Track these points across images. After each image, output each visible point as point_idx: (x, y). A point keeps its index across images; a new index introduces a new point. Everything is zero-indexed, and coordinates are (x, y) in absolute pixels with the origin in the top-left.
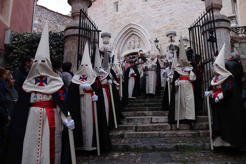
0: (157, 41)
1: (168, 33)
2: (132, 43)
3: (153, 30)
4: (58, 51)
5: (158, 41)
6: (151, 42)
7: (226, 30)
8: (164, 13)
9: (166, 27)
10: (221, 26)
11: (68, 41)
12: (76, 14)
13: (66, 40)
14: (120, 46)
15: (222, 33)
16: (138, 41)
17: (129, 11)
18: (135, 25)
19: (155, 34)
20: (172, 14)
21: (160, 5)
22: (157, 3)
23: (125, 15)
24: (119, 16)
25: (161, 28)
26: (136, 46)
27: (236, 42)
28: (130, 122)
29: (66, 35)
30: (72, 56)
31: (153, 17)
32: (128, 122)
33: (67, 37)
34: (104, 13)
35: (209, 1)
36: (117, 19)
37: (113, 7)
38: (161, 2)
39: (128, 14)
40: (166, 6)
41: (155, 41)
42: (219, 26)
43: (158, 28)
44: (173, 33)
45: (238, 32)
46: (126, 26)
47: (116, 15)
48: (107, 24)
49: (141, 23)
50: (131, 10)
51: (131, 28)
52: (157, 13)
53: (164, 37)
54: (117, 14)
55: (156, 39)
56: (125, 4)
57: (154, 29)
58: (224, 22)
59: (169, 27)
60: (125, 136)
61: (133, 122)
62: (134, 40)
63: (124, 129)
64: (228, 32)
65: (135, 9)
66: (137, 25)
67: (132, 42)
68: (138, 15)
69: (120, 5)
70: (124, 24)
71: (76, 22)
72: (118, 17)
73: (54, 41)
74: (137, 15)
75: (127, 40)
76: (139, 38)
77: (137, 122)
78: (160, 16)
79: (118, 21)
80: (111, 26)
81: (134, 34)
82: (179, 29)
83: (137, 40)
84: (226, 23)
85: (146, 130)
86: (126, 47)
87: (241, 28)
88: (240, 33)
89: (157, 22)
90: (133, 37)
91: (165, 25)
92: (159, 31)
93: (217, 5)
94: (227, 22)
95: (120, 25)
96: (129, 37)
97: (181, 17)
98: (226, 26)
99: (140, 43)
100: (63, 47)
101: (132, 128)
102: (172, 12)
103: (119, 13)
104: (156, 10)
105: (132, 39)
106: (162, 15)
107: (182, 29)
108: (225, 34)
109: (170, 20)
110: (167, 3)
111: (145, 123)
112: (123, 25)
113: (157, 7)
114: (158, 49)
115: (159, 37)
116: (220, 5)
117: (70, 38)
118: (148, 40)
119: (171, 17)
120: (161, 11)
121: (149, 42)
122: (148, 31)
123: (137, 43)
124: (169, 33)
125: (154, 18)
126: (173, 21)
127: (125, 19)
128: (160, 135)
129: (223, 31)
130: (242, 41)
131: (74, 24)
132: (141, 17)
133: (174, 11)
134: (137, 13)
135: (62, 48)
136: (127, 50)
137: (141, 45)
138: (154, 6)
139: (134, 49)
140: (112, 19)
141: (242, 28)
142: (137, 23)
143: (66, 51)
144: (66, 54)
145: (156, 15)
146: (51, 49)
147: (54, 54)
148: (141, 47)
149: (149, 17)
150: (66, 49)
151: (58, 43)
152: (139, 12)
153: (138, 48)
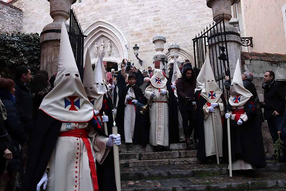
0: (136, 48)
1: (155, 39)
2: (101, 49)
3: (130, 32)
4: (32, 59)
5: (138, 48)
6: (127, 48)
7: (236, 45)
8: (146, 10)
9: (150, 29)
10: (231, 39)
11: (48, 47)
12: (57, 12)
13: (46, 45)
15: (231, 47)
16: (109, 47)
17: (97, 2)
18: (106, 23)
19: (134, 37)
20: (158, 12)
23: (92, 8)
24: (82, 8)
25: (142, 30)
26: (106, 53)
27: (247, 59)
28: (130, 150)
29: (45, 40)
30: (54, 68)
31: (131, 14)
32: (128, 151)
33: (47, 42)
35: (218, 10)
36: (80, 14)
39: (96, 7)
41: (134, 48)
42: (229, 40)
43: (137, 29)
44: (162, 39)
45: (244, 43)
46: (93, 25)
47: (78, 7)
49: (114, 21)
50: (100, 3)
51: (100, 27)
52: (136, 10)
53: (145, 43)
54: (80, 6)
55: (136, 45)
57: (133, 31)
58: (235, 35)
59: (153, 30)
60: (130, 164)
61: (134, 150)
62: (104, 44)
63: (126, 157)
64: (238, 46)
65: (106, 1)
66: (108, 23)
67: (101, 47)
68: (111, 10)
70: (90, 21)
71: (59, 23)
72: (81, 11)
73: (25, 47)
74: (109, 10)
75: (93, 44)
76: (111, 41)
77: (138, 150)
78: (141, 14)
81: (103, 36)
82: (166, 33)
83: (108, 45)
84: (236, 36)
85: (151, 158)
86: (92, 54)
87: (246, 39)
88: (246, 45)
89: (137, 21)
90: (102, 40)
91: (147, 27)
92: (139, 35)
93: (226, 14)
94: (238, 35)
95: (84, 22)
97: (170, 17)
98: (236, 40)
99: (113, 48)
100: (39, 55)
101: (135, 156)
102: (158, 9)
104: (136, 5)
105: (101, 42)
106: (144, 12)
107: (170, 33)
108: (235, 48)
109: (155, 20)
111: (148, 151)
112: (88, 22)
114: (138, 58)
115: (140, 42)
116: (229, 15)
117: (50, 43)
118: (123, 46)
119: (156, 16)
120: (143, 7)
121: (125, 48)
122: (123, 33)
123: (109, 49)
124: (157, 39)
125: (133, 15)
126: (159, 21)
127: (92, 13)
128: (169, 162)
129: (233, 45)
130: (253, 57)
131: (56, 25)
132: (115, 13)
133: (160, 8)
134: (109, 6)
135: (36, 55)
136: (94, 58)
137: (113, 52)
141: (248, 39)
142: (108, 21)
143: (45, 61)
144: (45, 64)
145: (136, 12)
146: (22, 57)
147: (26, 63)
148: (113, 54)
149: (126, 14)
150: (45, 58)
151: (32, 49)
152: (112, 6)
153: (110, 55)
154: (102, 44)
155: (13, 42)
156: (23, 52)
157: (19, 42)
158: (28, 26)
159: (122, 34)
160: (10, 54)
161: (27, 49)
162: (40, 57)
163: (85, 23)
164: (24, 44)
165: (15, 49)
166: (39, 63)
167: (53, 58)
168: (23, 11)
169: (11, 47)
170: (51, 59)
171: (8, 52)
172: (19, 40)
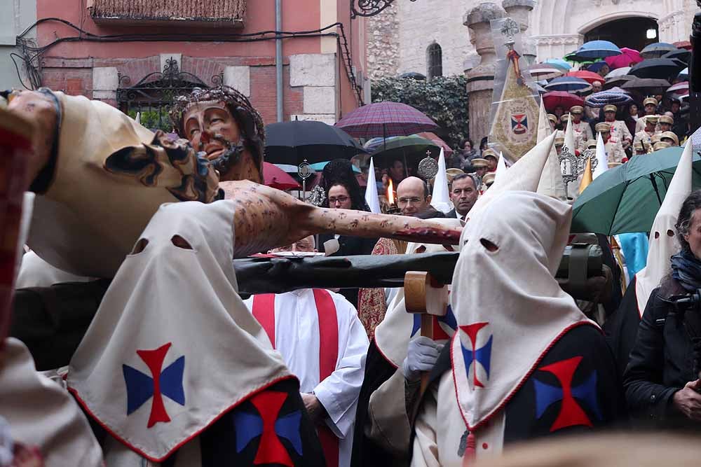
11: (477, 98)
13: (474, 97)
29: (472, 90)
30: (485, 125)
71: (488, 66)
131: (484, 70)
136: (591, 7)
139: (616, 2)
143: (475, 117)
144: (475, 121)
146: (446, 111)
147: (452, 118)
150: (475, 113)
151: (458, 101)
155: (434, 94)
156: (447, 104)
157: (441, 93)
160: (432, 109)
161: (451, 101)
162: (468, 109)
164: (448, 94)
165: (437, 103)
166: (468, 118)
167: (484, 113)
169: (433, 101)
170: (482, 113)
171: (429, 107)
172: (441, 90)
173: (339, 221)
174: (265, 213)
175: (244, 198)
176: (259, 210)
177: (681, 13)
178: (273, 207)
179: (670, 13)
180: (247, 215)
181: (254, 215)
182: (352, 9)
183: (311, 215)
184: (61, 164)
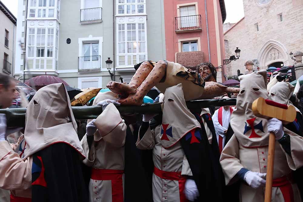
0: (291, 54)
3: (288, 44)
5: (292, 54)
6: (287, 54)
8: (297, 30)
14: (263, 58)
16: (277, 54)
17: (268, 30)
18: (273, 41)
19: (290, 47)
21: (293, 23)
22: (290, 22)
23: (265, 33)
24: (260, 34)
25: (295, 42)
26: (276, 57)
31: (288, 33)
34: (248, 33)
37: (254, 28)
38: (294, 20)
39: (267, 32)
40: (299, 23)
41: (290, 54)
43: (292, 42)
46: (266, 43)
48: (251, 42)
49: (278, 39)
51: (271, 44)
52: (291, 30)
54: (258, 33)
55: (291, 52)
56: (264, 25)
57: (290, 43)
65: (272, 28)
67: (273, 54)
68: (275, 33)
69: (260, 25)
70: (265, 41)
72: (259, 36)
75: (268, 53)
76: (278, 50)
79: (260, 39)
80: (254, 43)
81: (273, 48)
86: (268, 59)
89: (292, 37)
91: (298, 39)
92: (293, 45)
96: (270, 51)
99: (279, 54)
103: (259, 32)
104: (290, 28)
105: (273, 52)
110: (298, 21)
113: (291, 25)
118: (285, 52)
120: (294, 28)
123: (277, 55)
125: (289, 34)
127: (265, 36)
132: (278, 34)
136: (269, 61)
137: (280, 56)
138: (287, 25)
139: (274, 59)
140: (254, 38)
142: (275, 40)
145: (291, 32)
148: (280, 57)
149: (284, 34)
152: (276, 31)
153: (278, 58)
154: (274, 52)
158: (232, 48)
159: (284, 46)
163: (262, 43)
168: (228, 40)
173: (233, 90)
174: (216, 88)
175: (211, 85)
176: (214, 87)
177: (288, 60)
178: (218, 87)
179: (286, 60)
180: (211, 88)
181: (213, 88)
182: (224, 63)
183: (227, 89)
184: (167, 75)
